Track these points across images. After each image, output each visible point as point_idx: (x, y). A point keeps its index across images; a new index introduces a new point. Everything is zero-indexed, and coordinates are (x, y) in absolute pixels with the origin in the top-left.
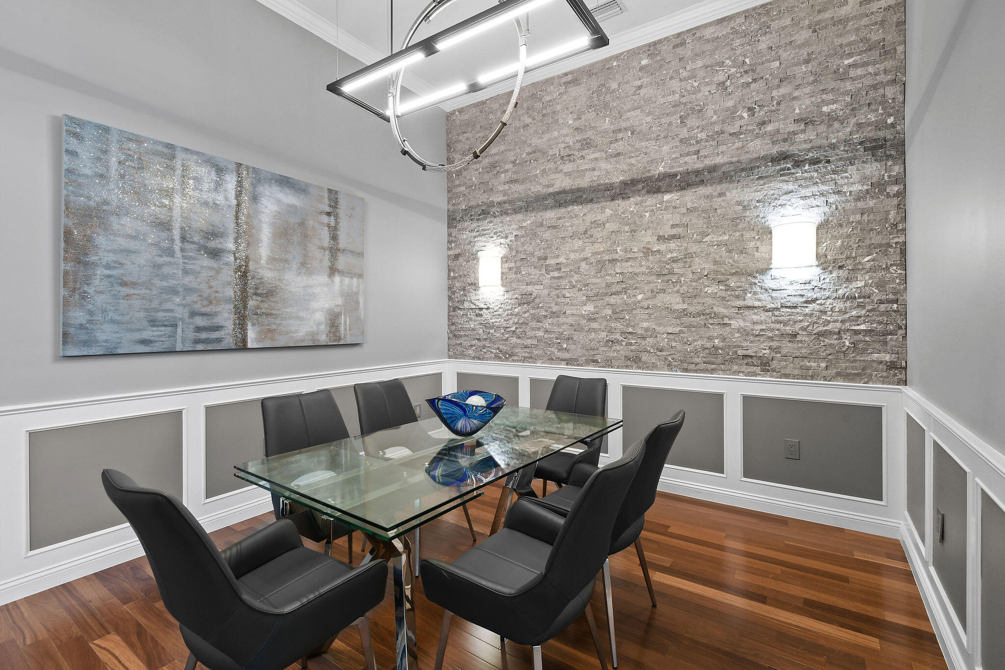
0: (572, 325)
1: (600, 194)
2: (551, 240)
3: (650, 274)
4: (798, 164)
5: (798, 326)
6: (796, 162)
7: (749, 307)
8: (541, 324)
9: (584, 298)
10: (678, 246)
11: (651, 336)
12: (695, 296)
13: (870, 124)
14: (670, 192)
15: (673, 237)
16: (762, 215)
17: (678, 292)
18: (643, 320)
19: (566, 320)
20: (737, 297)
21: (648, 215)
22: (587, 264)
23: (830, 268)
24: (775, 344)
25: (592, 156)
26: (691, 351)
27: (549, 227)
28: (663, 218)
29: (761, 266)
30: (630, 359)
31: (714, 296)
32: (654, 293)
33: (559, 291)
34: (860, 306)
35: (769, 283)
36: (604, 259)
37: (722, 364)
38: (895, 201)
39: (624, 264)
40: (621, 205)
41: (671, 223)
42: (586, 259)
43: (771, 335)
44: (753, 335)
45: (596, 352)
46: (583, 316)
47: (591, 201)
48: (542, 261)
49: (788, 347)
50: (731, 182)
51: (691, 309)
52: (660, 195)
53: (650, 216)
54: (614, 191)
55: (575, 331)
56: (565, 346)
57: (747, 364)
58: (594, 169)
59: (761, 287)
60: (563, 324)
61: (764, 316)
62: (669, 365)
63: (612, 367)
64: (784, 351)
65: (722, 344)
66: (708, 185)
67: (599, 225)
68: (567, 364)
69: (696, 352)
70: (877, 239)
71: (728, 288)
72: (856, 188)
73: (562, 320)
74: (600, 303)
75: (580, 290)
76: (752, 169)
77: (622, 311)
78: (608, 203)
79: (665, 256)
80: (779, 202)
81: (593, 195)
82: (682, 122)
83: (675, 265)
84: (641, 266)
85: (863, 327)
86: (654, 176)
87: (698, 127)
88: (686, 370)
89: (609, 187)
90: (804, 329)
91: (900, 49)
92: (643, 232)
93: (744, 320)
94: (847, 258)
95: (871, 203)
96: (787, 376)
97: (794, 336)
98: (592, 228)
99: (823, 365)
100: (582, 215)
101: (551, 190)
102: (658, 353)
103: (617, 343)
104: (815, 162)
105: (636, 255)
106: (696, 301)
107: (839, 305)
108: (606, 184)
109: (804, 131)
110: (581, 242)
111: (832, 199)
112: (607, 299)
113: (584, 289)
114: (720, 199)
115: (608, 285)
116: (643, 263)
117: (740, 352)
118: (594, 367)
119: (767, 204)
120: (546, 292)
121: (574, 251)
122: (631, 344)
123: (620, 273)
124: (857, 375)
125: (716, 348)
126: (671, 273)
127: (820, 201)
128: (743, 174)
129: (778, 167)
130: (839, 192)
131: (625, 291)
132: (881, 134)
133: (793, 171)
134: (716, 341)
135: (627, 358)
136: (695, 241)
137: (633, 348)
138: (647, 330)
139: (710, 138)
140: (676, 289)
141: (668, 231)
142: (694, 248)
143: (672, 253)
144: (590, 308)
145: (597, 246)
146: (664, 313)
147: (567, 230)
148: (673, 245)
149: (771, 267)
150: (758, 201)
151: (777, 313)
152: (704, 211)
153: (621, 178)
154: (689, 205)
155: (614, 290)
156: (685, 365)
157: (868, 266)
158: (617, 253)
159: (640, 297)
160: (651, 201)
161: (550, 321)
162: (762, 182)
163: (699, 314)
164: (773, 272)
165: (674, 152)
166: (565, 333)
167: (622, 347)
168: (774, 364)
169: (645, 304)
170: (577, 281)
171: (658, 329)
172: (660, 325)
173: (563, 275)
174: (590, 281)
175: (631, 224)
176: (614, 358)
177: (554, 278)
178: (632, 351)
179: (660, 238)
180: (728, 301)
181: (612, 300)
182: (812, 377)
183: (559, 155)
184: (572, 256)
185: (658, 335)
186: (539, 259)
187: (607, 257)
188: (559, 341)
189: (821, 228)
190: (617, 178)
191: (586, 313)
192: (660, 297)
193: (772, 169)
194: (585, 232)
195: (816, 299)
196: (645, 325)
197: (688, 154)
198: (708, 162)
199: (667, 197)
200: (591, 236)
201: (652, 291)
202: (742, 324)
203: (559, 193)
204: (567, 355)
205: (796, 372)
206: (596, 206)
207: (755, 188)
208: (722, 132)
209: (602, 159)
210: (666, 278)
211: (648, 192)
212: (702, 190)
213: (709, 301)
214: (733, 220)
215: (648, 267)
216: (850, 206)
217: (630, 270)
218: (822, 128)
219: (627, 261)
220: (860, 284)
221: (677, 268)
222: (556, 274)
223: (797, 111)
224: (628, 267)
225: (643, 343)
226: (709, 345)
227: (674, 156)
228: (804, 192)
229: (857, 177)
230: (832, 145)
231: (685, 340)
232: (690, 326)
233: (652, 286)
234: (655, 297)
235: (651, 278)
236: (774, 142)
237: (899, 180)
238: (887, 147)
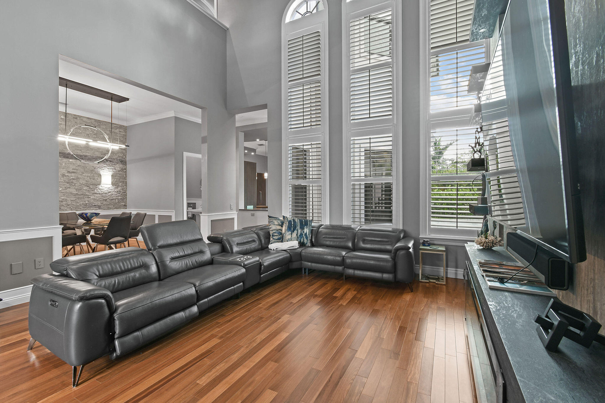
3: (65, 182)
5: (107, 198)
7: (95, 193)
10: (75, 175)
12: (80, 190)
13: (121, 157)
14: (72, 159)
15: (73, 172)
16: (99, 171)
17: (75, 188)
20: (93, 190)
23: (114, 185)
24: (102, 202)
26: (79, 205)
28: (70, 166)
29: (98, 183)
31: (86, 190)
32: (66, 188)
34: (119, 194)
35: (100, 188)
38: (125, 173)
41: (72, 168)
43: (101, 200)
44: (96, 200)
49: (105, 203)
50: (90, 161)
51: (79, 193)
52: (68, 159)
53: (65, 165)
57: (95, 207)
59: (98, 188)
61: (99, 195)
64: (104, 204)
66: (84, 160)
69: (80, 205)
70: (122, 180)
71: (90, 188)
72: (119, 169)
76: (96, 159)
79: (70, 177)
80: (103, 169)
83: (74, 180)
85: (120, 198)
86: (66, 153)
92: (62, 169)
94: (117, 183)
95: (121, 173)
96: (104, 209)
97: (106, 200)
99: (112, 206)
104: (110, 161)
107: (115, 193)
116: (62, 179)
117: (93, 204)
119: (100, 168)
124: (119, 208)
125: (87, 204)
126: (73, 183)
127: (111, 170)
128: (94, 160)
130: (115, 169)
132: (123, 159)
133: (106, 162)
136: (80, 175)
138: (63, 199)
140: (74, 187)
141: (71, 170)
142: (79, 176)
143: (73, 177)
146: (70, 194)
148: (73, 175)
149: (101, 183)
150: (98, 167)
151: (102, 195)
152: (83, 167)
154: (78, 164)
156: (77, 209)
157: (120, 185)
160: (66, 160)
163: (81, 195)
164: (101, 185)
169: (63, 191)
171: (67, 199)
172: (68, 198)
179: (68, 172)
180: (90, 191)
189: (112, 176)
192: (68, 189)
195: (111, 192)
196: (63, 198)
197: (78, 150)
198: (84, 154)
199: (70, 160)
202: (94, 197)
210: (70, 184)
211: (64, 157)
213: (85, 191)
214: (91, 171)
215: (64, 180)
216: (117, 172)
220: (119, 189)
221: (74, 181)
225: (62, 203)
226: (84, 203)
227: (73, 149)
228: (108, 167)
229: (119, 167)
230: (114, 159)
231: (77, 202)
232: (78, 198)
233: (65, 186)
234: (66, 189)
235: (65, 184)
236: (101, 154)
237: (126, 169)
238: (123, 162)
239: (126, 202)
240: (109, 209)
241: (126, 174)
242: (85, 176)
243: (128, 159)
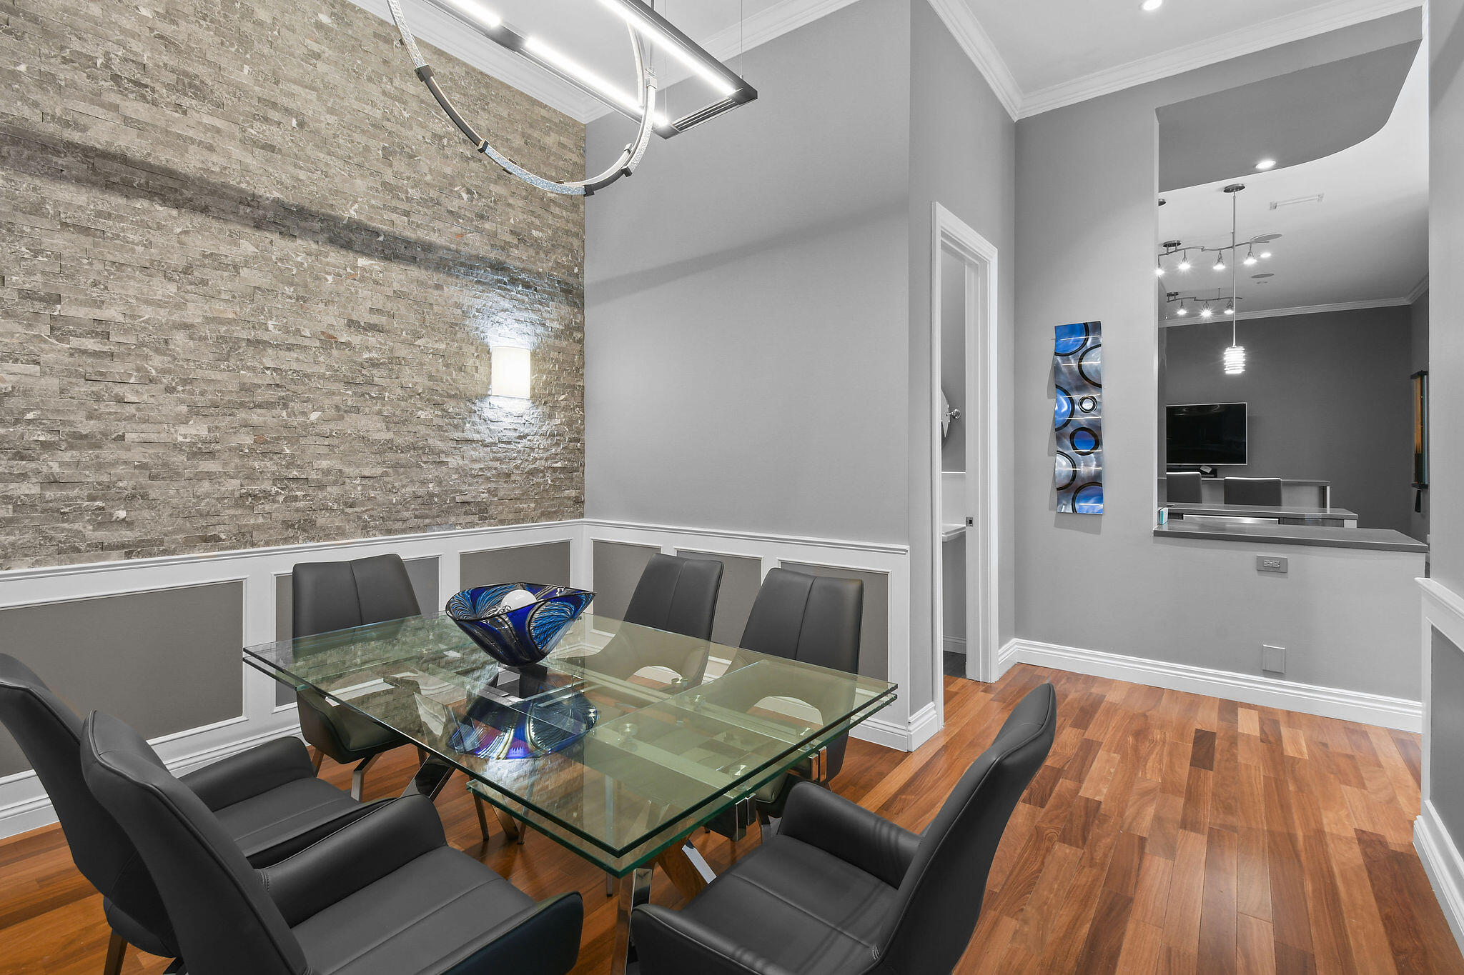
0: (143, 466)
1: (227, 205)
2: (73, 259)
3: (334, 379)
4: (514, 281)
5: (513, 464)
6: (512, 278)
7: (467, 441)
8: (32, 465)
9: (183, 409)
10: (380, 343)
11: (335, 483)
12: (404, 422)
13: (564, 267)
14: (369, 255)
15: (373, 327)
16: (481, 329)
17: (379, 413)
18: (320, 456)
19: (124, 455)
20: (456, 427)
21: (330, 278)
22: (191, 338)
23: (537, 403)
24: (493, 486)
25: (206, 120)
26: (398, 503)
27: (65, 225)
28: (357, 292)
29: (480, 390)
30: (292, 527)
31: (428, 423)
32: (341, 412)
33: (102, 385)
34: (557, 444)
35: (488, 413)
36: (235, 335)
37: (438, 516)
38: (578, 347)
39: (282, 353)
40: (280, 246)
41: (369, 305)
42: (186, 326)
43: (489, 475)
44: (471, 475)
45: (213, 520)
46: (176, 447)
47: (205, 210)
48: (39, 306)
49: (504, 489)
50: (450, 275)
51: (399, 441)
52: (351, 255)
53: (335, 282)
54: (261, 212)
55: (151, 478)
56: (122, 514)
57: (466, 513)
58: (211, 148)
59: (480, 417)
60: (114, 464)
61: (481, 453)
62: (365, 527)
63: (253, 545)
64: (501, 494)
65: (437, 489)
66: (422, 268)
67: (223, 266)
68: (129, 555)
69: (405, 503)
70: (569, 380)
71: (445, 414)
72: (556, 325)
73: (109, 453)
74: (224, 422)
75: (170, 390)
76: (472, 267)
77: (278, 438)
78: (248, 230)
79: (360, 353)
80: (497, 318)
81: (208, 200)
82: (385, 157)
83: (375, 371)
84: (317, 363)
85: (559, 465)
86: (342, 219)
87: (408, 178)
88: (389, 532)
89: (251, 201)
90: (517, 467)
91: (582, 207)
92: (321, 306)
93: (463, 458)
94: (549, 394)
95: (565, 344)
96: (502, 522)
97: (509, 475)
98: (204, 266)
99: (533, 505)
100: (179, 230)
101: (76, 137)
102: (348, 510)
103: (265, 498)
104: (526, 285)
105: (307, 342)
106: (404, 429)
107: (543, 443)
108: (242, 191)
109: (517, 247)
110: (172, 288)
111: (540, 330)
112: (242, 414)
113: (180, 388)
114: (436, 293)
115: (246, 388)
116: (321, 359)
117: (459, 499)
118: (206, 550)
119: (486, 317)
120: (53, 383)
121: (148, 302)
122: (296, 499)
123: (275, 370)
124: (555, 512)
125: (431, 495)
126: (370, 383)
127: (528, 328)
128: (462, 270)
129: (496, 277)
130: (543, 325)
131: (284, 404)
132: (571, 280)
133: (508, 287)
134: (431, 485)
135: (288, 525)
136: (403, 342)
137: (300, 504)
138: (327, 472)
139: (424, 202)
140: (377, 408)
141: (366, 318)
142: (402, 352)
143: (370, 351)
144: (197, 430)
145: (217, 305)
146: (357, 445)
147: (133, 250)
148: (372, 339)
149: (489, 393)
150: (478, 310)
151: (495, 449)
152: (416, 302)
153: (276, 195)
154: (396, 286)
155: (259, 399)
156: (390, 524)
157: (563, 404)
158: (267, 329)
159: (314, 416)
160: (335, 257)
161: (67, 456)
162: (481, 288)
163: (408, 449)
164: (491, 400)
165: (374, 197)
166: (121, 484)
167: (276, 505)
168: (492, 510)
169: (325, 428)
170: (164, 371)
171: (347, 470)
172: (350, 463)
173: (115, 349)
174: (200, 373)
175: (297, 285)
176: (258, 527)
177: (84, 352)
178: (297, 510)
179: (351, 323)
180: (446, 431)
181: (256, 417)
182: (523, 521)
183: (107, 66)
184: (147, 313)
185: (348, 481)
186: (27, 295)
187: (244, 334)
188: (100, 504)
189: (534, 356)
190: (270, 193)
191: (188, 440)
192: (351, 419)
193: (491, 276)
194: (187, 270)
195: (527, 435)
196: (324, 464)
197: (394, 210)
198: (422, 234)
199: (362, 262)
200: (204, 282)
201: (337, 408)
202: (461, 462)
203: (105, 155)
204: (127, 535)
205: (511, 516)
206: (216, 224)
207: (474, 292)
208: (438, 203)
209: (232, 137)
210: (360, 390)
211: (332, 241)
212: (415, 272)
213: (423, 430)
214: (452, 325)
215: (330, 368)
216: (551, 341)
217: (295, 366)
218: (532, 252)
219: (289, 350)
220: (558, 422)
221: (379, 376)
222: (91, 344)
223: (512, 221)
224: (290, 361)
225: (321, 494)
226: (422, 492)
227: (373, 202)
228: (518, 314)
229: (556, 313)
230: (539, 274)
231: (390, 486)
232: (396, 466)
233: (337, 399)
234: (341, 418)
235: (334, 387)
236: (492, 246)
237: (580, 328)
238: (572, 294)
239: (580, 486)
240: (520, 518)
241: (581, 352)
242: (424, 351)
243: (590, 277)
